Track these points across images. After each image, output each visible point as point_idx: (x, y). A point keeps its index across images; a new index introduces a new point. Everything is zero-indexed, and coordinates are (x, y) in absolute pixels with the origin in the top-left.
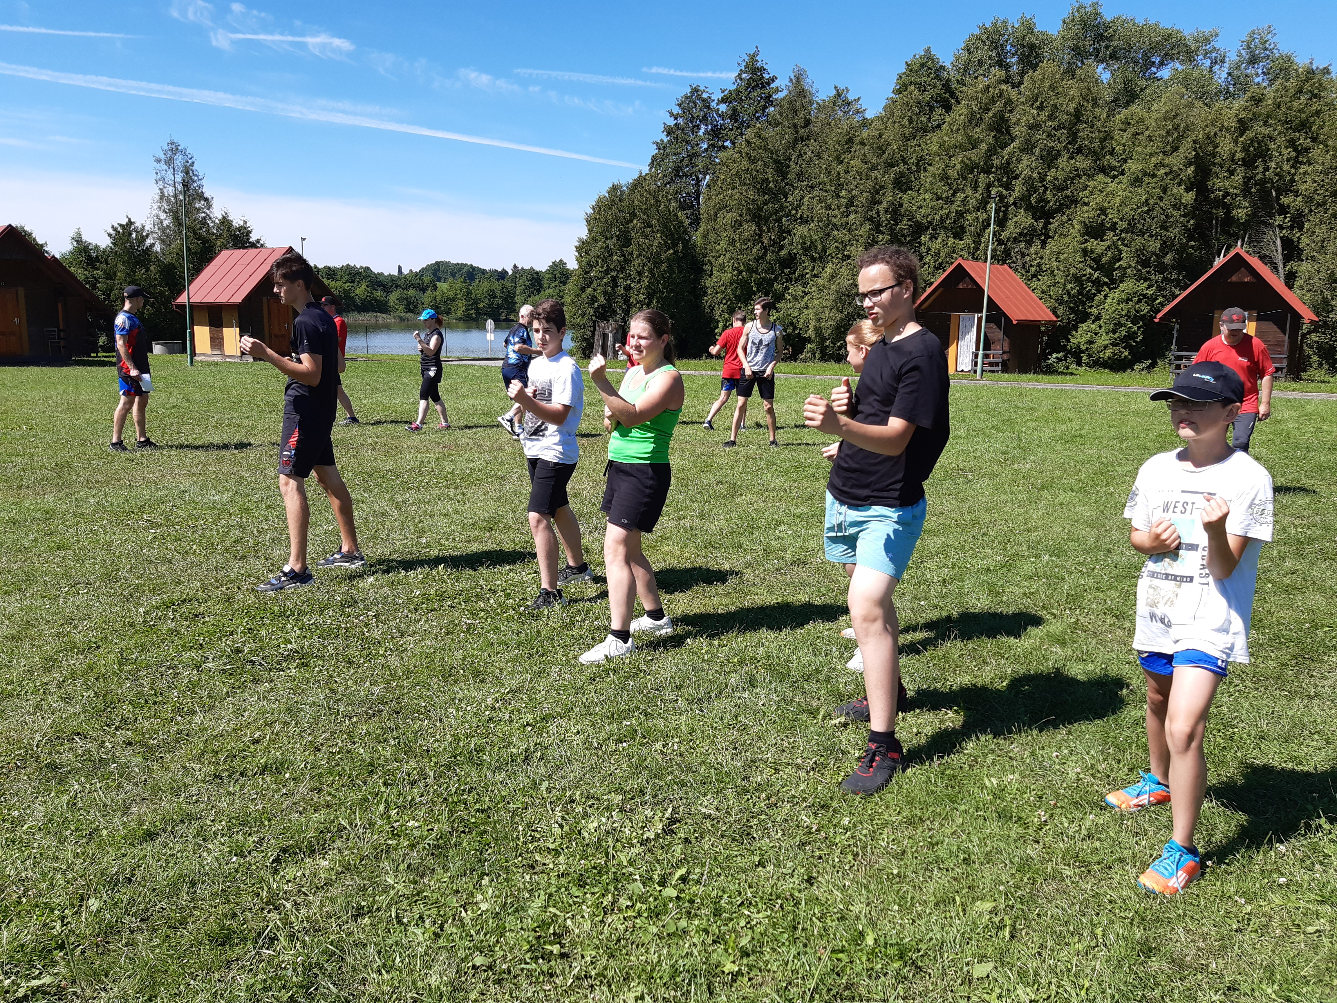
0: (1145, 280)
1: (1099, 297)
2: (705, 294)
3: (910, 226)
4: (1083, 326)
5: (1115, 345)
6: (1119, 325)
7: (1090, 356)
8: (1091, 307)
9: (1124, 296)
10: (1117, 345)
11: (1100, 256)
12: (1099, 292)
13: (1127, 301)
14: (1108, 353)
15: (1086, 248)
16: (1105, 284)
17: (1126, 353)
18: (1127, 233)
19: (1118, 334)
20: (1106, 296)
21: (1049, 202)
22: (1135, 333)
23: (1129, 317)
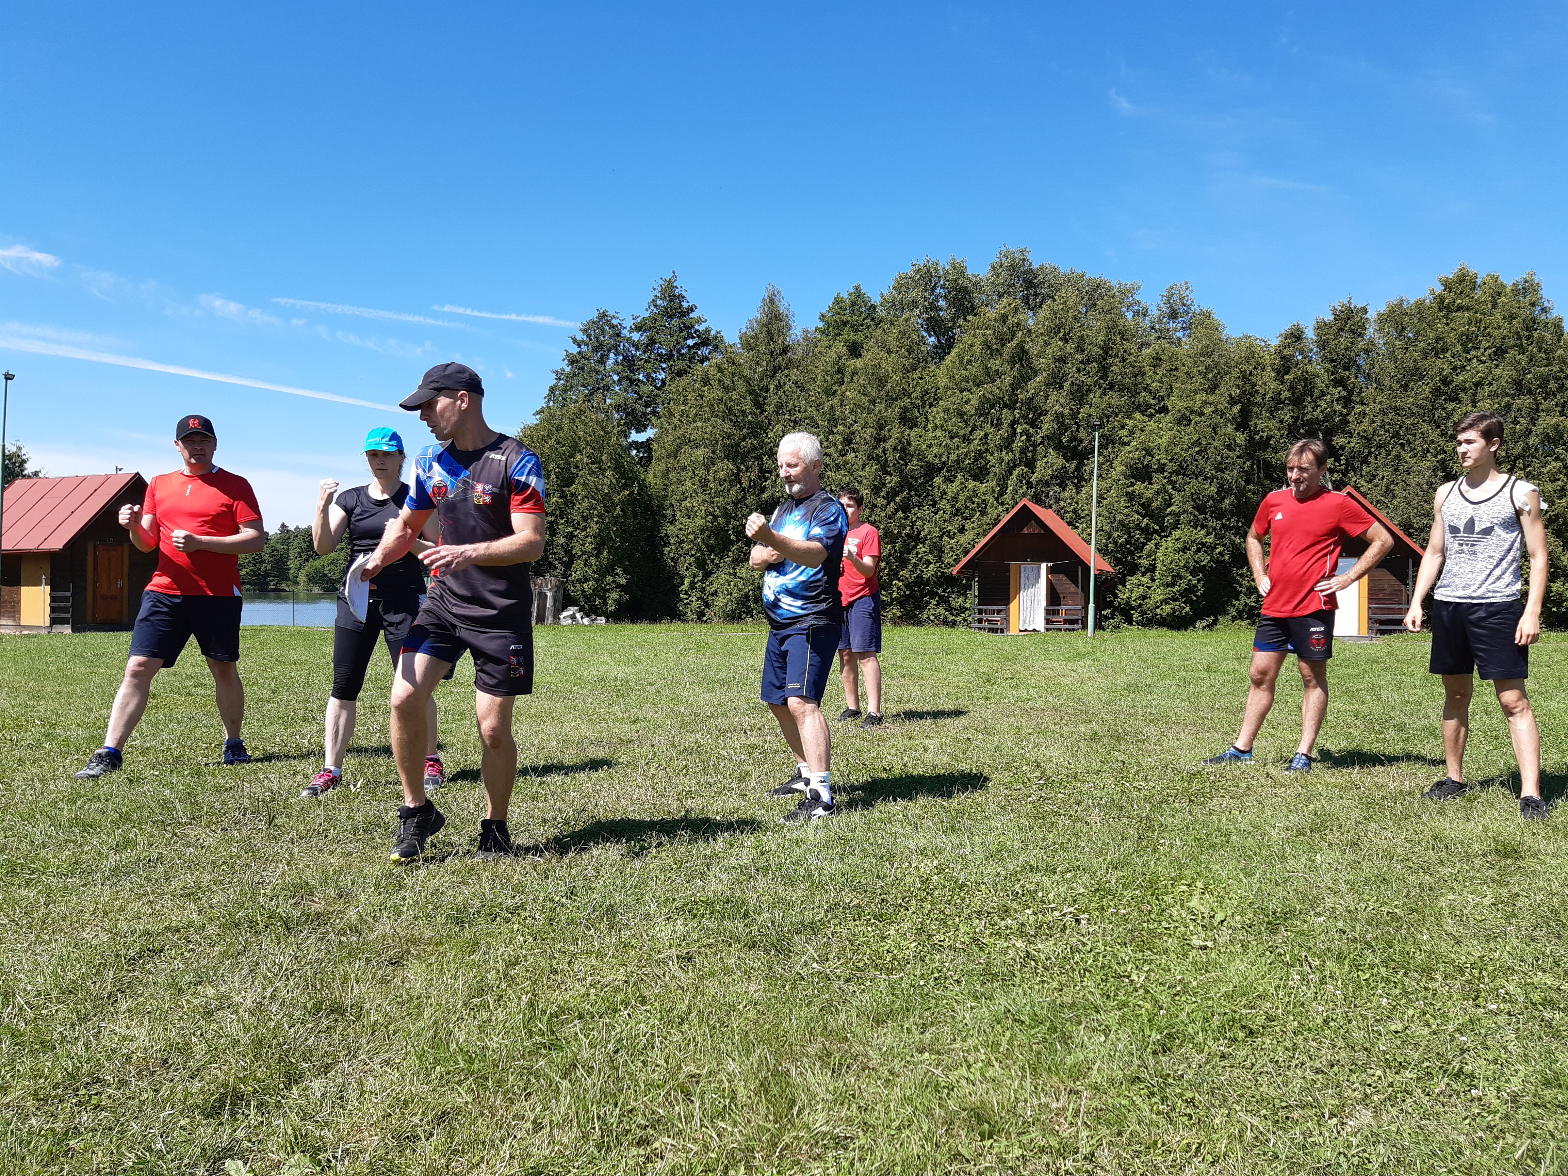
0: (1203, 527)
1: (1150, 546)
2: (667, 544)
3: (922, 467)
4: (1132, 580)
5: (1175, 599)
6: (1179, 577)
7: (1144, 613)
8: (1140, 557)
9: (1180, 545)
10: (1176, 600)
11: (1150, 501)
12: (1149, 540)
13: (1185, 549)
14: (1167, 609)
15: (1133, 491)
16: (1155, 531)
17: (1188, 609)
18: (1177, 475)
19: (1177, 588)
20: (1157, 545)
21: (1082, 441)
22: (1195, 586)
23: (1188, 568)
